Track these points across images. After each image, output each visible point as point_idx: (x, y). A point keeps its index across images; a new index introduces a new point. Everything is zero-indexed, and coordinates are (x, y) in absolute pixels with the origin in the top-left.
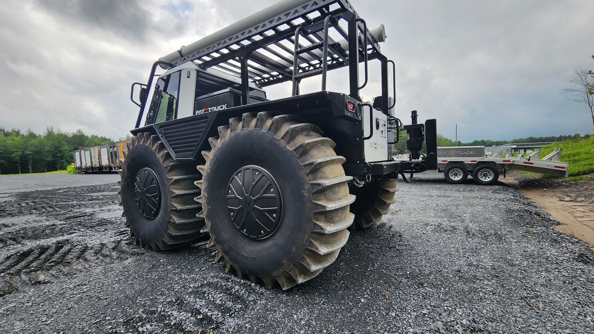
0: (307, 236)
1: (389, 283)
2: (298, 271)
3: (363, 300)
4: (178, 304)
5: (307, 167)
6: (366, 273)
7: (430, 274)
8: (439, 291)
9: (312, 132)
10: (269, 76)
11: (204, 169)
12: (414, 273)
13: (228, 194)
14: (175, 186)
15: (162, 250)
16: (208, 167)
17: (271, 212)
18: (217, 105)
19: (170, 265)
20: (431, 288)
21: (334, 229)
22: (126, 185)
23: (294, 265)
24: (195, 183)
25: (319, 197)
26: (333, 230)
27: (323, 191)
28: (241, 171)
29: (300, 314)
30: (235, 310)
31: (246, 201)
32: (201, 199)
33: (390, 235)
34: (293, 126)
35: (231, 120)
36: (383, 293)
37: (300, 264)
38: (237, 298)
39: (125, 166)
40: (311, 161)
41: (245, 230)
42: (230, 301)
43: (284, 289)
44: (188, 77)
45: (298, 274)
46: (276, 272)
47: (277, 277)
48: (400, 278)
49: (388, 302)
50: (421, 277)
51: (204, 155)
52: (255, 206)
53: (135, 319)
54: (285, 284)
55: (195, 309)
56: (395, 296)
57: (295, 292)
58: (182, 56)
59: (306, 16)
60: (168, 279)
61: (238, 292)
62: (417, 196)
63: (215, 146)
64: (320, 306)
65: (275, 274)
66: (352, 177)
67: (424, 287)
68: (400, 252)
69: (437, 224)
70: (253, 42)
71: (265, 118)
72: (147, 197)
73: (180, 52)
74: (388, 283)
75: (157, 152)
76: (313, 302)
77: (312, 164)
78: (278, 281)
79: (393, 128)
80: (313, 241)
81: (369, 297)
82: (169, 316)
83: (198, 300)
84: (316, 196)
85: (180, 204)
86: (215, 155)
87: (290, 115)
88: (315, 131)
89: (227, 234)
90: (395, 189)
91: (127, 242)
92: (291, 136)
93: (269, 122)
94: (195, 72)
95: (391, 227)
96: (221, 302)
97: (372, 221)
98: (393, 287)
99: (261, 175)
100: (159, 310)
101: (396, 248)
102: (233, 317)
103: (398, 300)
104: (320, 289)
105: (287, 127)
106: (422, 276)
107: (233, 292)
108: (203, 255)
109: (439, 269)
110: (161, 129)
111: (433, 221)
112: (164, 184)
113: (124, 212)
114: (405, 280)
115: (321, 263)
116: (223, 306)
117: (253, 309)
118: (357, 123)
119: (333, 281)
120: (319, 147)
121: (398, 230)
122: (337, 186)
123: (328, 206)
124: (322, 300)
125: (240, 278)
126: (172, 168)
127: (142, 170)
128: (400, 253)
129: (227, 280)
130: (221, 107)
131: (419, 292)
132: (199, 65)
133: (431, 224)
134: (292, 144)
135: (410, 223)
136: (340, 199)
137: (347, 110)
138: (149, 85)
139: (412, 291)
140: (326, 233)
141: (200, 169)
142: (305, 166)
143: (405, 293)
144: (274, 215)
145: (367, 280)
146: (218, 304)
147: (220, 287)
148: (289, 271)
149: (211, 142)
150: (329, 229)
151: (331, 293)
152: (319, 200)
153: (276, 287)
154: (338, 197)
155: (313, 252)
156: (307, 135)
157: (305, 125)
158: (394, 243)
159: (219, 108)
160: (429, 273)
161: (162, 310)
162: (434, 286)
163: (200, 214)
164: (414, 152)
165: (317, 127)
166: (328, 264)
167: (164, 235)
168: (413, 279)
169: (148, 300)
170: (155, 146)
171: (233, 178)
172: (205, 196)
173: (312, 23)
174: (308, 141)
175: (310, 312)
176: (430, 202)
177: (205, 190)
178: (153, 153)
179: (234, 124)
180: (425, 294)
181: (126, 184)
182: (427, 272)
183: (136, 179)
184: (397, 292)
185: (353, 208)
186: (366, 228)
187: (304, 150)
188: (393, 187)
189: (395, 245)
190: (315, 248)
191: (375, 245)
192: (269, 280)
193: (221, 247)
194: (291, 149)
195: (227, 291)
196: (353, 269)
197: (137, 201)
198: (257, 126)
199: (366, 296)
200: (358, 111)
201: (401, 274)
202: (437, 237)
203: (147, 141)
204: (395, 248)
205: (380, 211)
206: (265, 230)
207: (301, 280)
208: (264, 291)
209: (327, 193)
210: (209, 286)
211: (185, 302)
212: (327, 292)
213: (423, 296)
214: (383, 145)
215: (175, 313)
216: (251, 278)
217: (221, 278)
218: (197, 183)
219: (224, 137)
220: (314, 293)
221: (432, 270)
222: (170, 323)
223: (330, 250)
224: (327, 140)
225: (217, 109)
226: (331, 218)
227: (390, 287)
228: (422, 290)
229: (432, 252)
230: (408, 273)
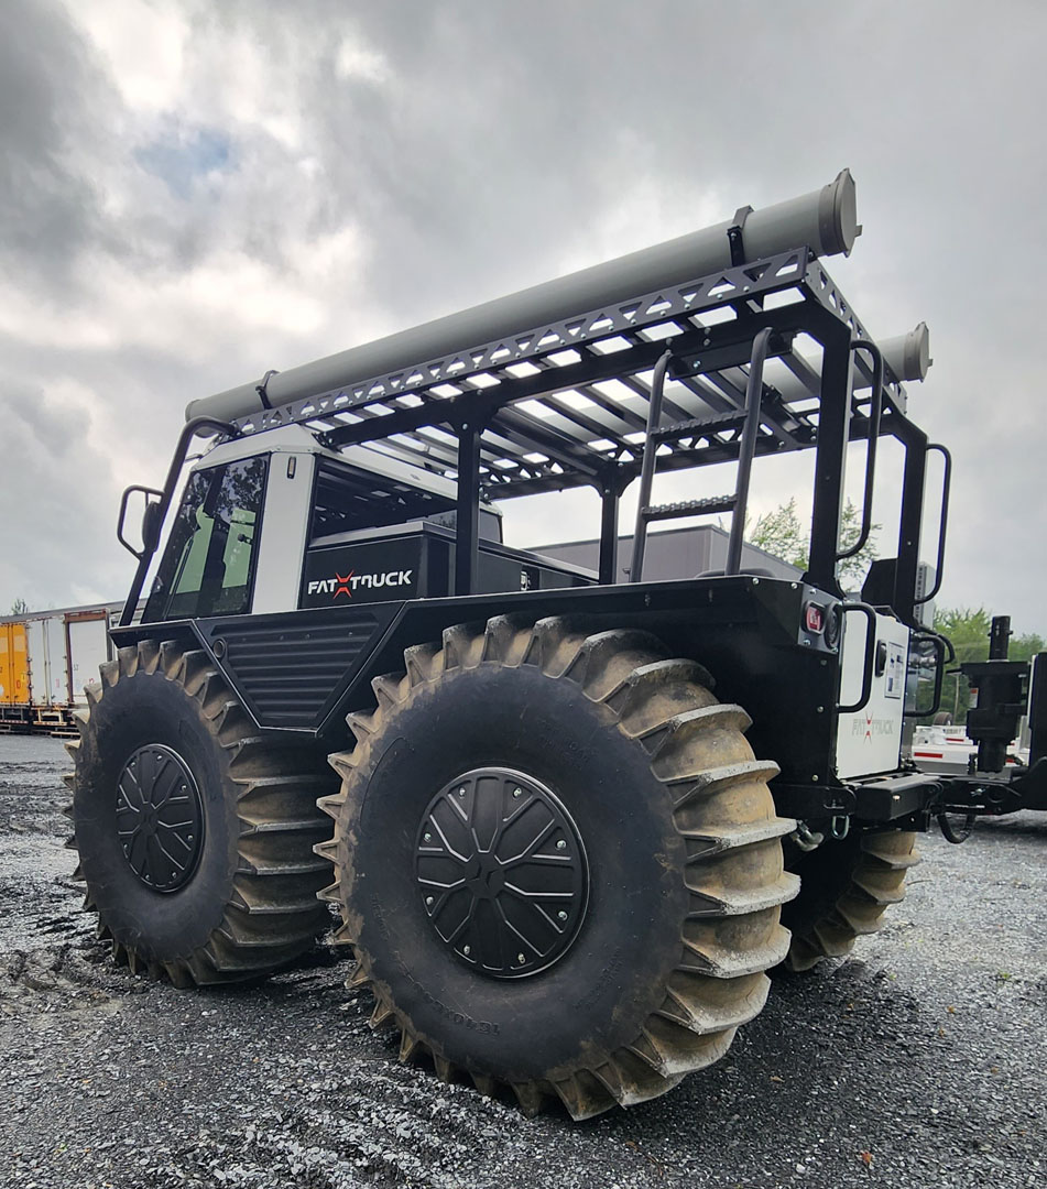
0: (659, 979)
1: (878, 1134)
2: (623, 1074)
3: (800, 1168)
4: (292, 1129)
5: (675, 790)
6: (806, 1100)
7: (1002, 1122)
8: (1025, 1166)
9: (690, 686)
10: (516, 465)
11: (354, 764)
12: (953, 1113)
13: (422, 842)
14: (252, 806)
15: (201, 983)
16: (367, 760)
17: (553, 905)
18: (378, 571)
19: (233, 1027)
20: (1001, 1157)
21: (741, 967)
22: (91, 791)
23: (614, 1055)
24: (320, 802)
25: (705, 875)
26: (738, 969)
27: (719, 860)
28: (469, 781)
29: (629, 1183)
30: (453, 1155)
31: (480, 869)
32: (333, 852)
33: (880, 1001)
34: (643, 670)
35: (448, 633)
36: (859, 1157)
37: (633, 1054)
38: (448, 1128)
39: (91, 734)
40: (689, 774)
41: (466, 948)
42: (432, 1133)
43: (576, 1118)
44: (289, 476)
45: (624, 1080)
46: (556, 1070)
47: (558, 1083)
48: (909, 1123)
49: (874, 1179)
50: (975, 1127)
51: (355, 724)
52: (507, 884)
53: (198, 1150)
54: (581, 1104)
55: (343, 1143)
56: (892, 1166)
57: (606, 1130)
58: (267, 404)
59: (689, 318)
60: (243, 1064)
61: (448, 1113)
62: (972, 882)
63: (392, 702)
64: (681, 1170)
65: (553, 1074)
66: (793, 821)
67: (980, 1154)
68: (911, 1052)
69: (1036, 979)
70: (503, 377)
71: (554, 636)
72: (159, 829)
73: (262, 391)
74: (872, 1132)
75: (201, 704)
76: (660, 1158)
77: (693, 781)
78: (562, 1094)
79: (923, 665)
80: (676, 995)
81: (820, 1164)
82: (282, 1153)
83: (343, 1122)
84: (696, 872)
85: (262, 857)
86: (390, 730)
87: (629, 632)
88: (698, 680)
89: (412, 955)
90: (909, 859)
91: (88, 953)
92: (634, 697)
93: (568, 651)
94: (312, 459)
95: (880, 977)
96: (409, 1133)
97: (824, 954)
98: (888, 1146)
99: (529, 800)
100: (250, 1136)
101: (899, 1040)
102: (450, 1172)
103: (902, 1179)
104: (673, 1129)
105: (619, 672)
106: (977, 1124)
107: (434, 1112)
108: (315, 1008)
109: (1031, 1111)
110: (220, 637)
111: (1022, 970)
112: (217, 798)
113: (79, 867)
114: (922, 1131)
115: (691, 1057)
116: (415, 1143)
117: (497, 1159)
118: (824, 663)
119: (711, 1112)
120: (710, 733)
121: (903, 986)
122: (757, 849)
123: (731, 903)
124: (684, 1157)
125: (443, 1078)
126: (247, 755)
127: (144, 748)
128: (909, 1055)
129: (407, 1080)
130: (392, 579)
131: (966, 1165)
132: (321, 437)
133: (1017, 978)
134: (635, 719)
135: (944, 971)
136: (760, 885)
137: (805, 629)
138: (167, 496)
139: (944, 1161)
140: (719, 975)
141: (337, 763)
142: (671, 785)
143: (923, 1163)
144: (562, 914)
145: (811, 1121)
146: (400, 1136)
147: (392, 1097)
148: (597, 1070)
149: (379, 690)
150: (728, 965)
151: (709, 1143)
152: (704, 884)
153: (553, 1110)
154: (757, 879)
155: (674, 1024)
156: (679, 696)
157: (674, 666)
158: (893, 1025)
159: (386, 579)
160: (1000, 1118)
161: (259, 1138)
162: (1011, 1153)
163: (327, 893)
164: (987, 748)
165: (704, 669)
166: (706, 1063)
167: (209, 942)
168: (947, 1131)
169: (212, 1110)
170: (195, 685)
171: (442, 799)
172: (351, 844)
173: (707, 342)
174: (684, 718)
175: (656, 1182)
176: (1016, 904)
177: (350, 827)
178: (187, 706)
179: (458, 645)
180: (984, 1170)
181: (93, 786)
182: (993, 1115)
183: (125, 772)
184: (901, 1158)
185: (791, 914)
186: (798, 973)
187: (670, 742)
188: (903, 853)
189: (895, 1033)
190: (680, 1013)
191: (831, 1027)
192: (533, 1090)
193: (392, 989)
194: (632, 736)
195: (418, 1108)
196: (765, 1086)
197: (124, 839)
198: (530, 658)
199: (808, 1159)
200: (831, 628)
201: (915, 1113)
202: (1031, 1019)
203: (169, 665)
204: (895, 1040)
205: (853, 923)
206: (529, 955)
207: (628, 1098)
208: (518, 1119)
209: (727, 864)
210: (360, 1091)
211: (312, 1125)
212: (694, 1140)
213: (977, 1175)
214: (888, 722)
215: (296, 1148)
216: (478, 1081)
217: (388, 1073)
218: (327, 805)
219: (421, 679)
220: (659, 1136)
221: (1008, 1111)
222: (289, 1169)
223: (721, 1023)
224: (735, 712)
225: (379, 581)
226: (733, 937)
227: (878, 1144)
228: (975, 1161)
229: (1012, 1063)
230: (935, 1111)
